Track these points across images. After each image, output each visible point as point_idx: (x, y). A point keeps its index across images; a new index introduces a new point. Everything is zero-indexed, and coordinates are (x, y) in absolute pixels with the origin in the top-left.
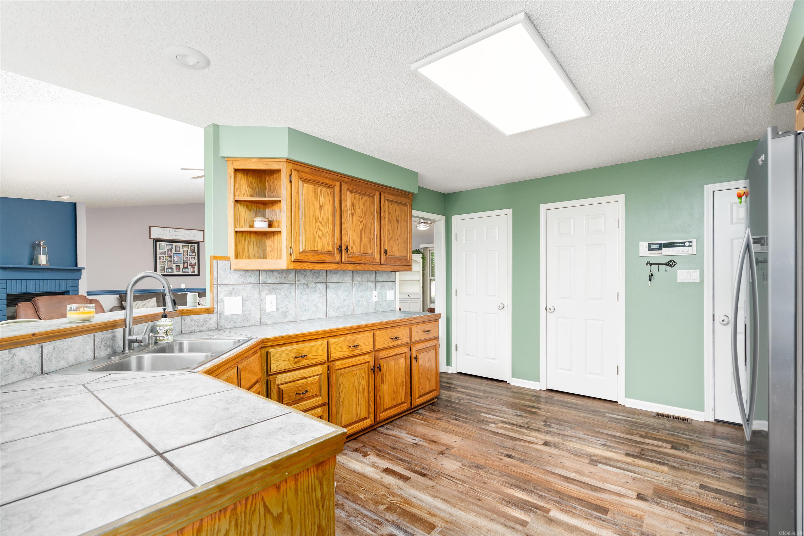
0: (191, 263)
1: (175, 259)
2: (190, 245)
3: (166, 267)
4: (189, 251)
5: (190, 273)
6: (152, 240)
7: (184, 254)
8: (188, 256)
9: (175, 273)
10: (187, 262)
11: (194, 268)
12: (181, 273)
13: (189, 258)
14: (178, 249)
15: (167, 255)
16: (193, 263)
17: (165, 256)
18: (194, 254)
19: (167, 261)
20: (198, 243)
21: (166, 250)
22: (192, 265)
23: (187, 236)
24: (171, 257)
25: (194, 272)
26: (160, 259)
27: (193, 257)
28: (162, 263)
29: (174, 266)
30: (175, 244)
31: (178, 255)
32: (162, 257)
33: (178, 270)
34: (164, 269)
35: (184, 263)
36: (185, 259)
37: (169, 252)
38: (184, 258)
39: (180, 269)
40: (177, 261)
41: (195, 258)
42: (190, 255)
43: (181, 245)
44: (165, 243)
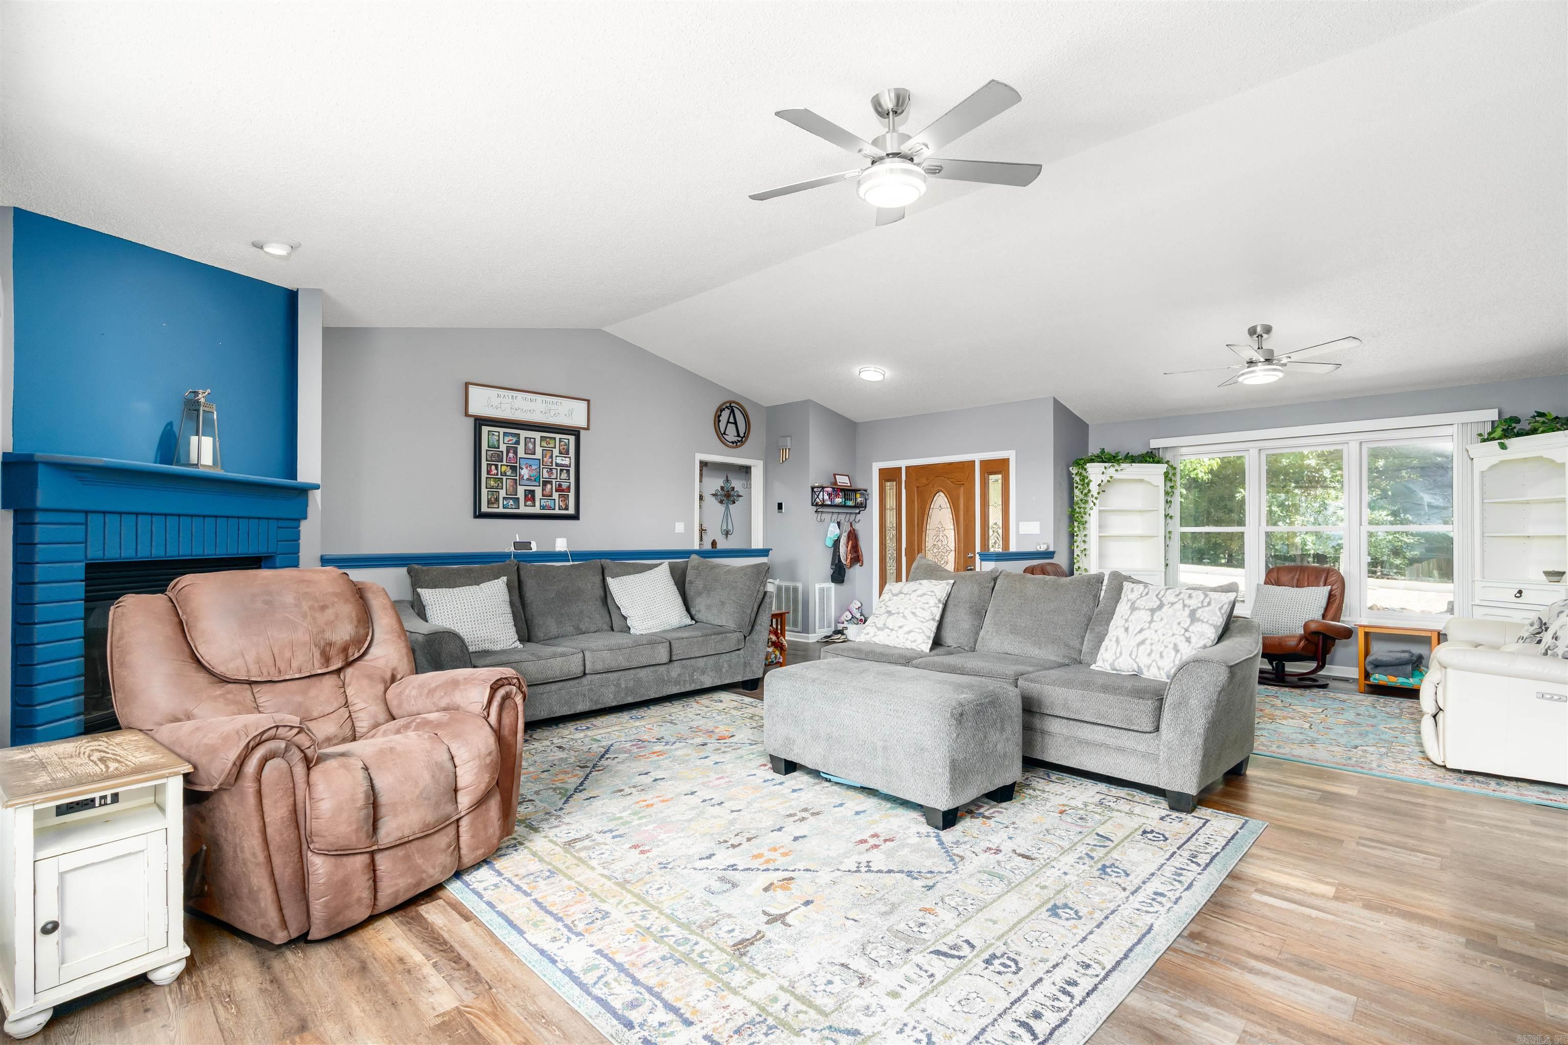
0: (560, 485)
1: (523, 472)
2: (558, 436)
3: (502, 493)
4: (556, 452)
5: (557, 511)
6: (472, 419)
7: (545, 459)
8: (554, 466)
9: (523, 509)
10: (551, 483)
11: (566, 498)
12: (536, 510)
13: (554, 471)
14: (531, 446)
15: (504, 463)
16: (565, 485)
17: (499, 464)
18: (567, 462)
19: (504, 478)
20: (575, 432)
21: (503, 448)
22: (563, 491)
23: (552, 413)
24: (514, 469)
25: (567, 509)
26: (489, 472)
27: (564, 469)
28: (492, 483)
29: (521, 491)
30: (524, 434)
31: (530, 462)
32: (493, 467)
33: (529, 503)
34: (497, 500)
35: (545, 483)
36: (546, 475)
37: (511, 455)
38: (545, 470)
39: (533, 499)
40: (528, 479)
41: (568, 471)
42: (557, 465)
43: (537, 435)
44: (502, 430)
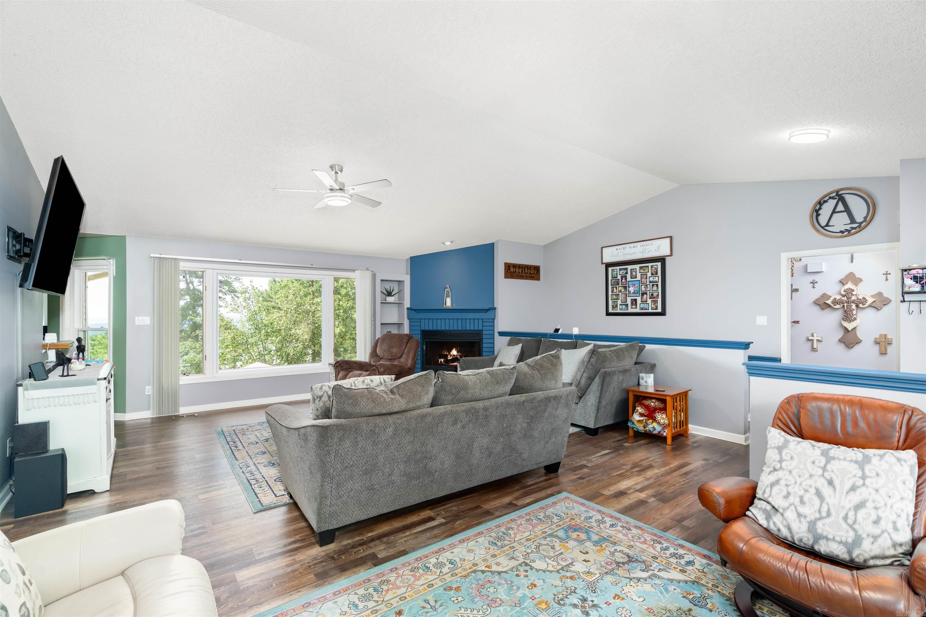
0: (652, 295)
1: (630, 289)
2: (650, 265)
3: (619, 302)
4: (649, 274)
5: (650, 311)
6: (604, 265)
7: (643, 280)
8: (648, 283)
9: (630, 310)
10: (646, 294)
11: (655, 302)
12: (638, 310)
13: (649, 286)
14: (634, 273)
15: (620, 285)
16: (655, 294)
17: (618, 286)
18: (656, 279)
19: (620, 294)
20: (662, 260)
21: (619, 277)
22: (654, 298)
23: (647, 251)
24: (625, 288)
25: (656, 309)
26: (612, 292)
27: (654, 284)
28: (614, 297)
29: (629, 300)
30: (630, 267)
31: (634, 283)
32: (615, 288)
33: (634, 306)
34: (617, 306)
35: (643, 294)
36: (643, 289)
37: (624, 280)
38: (643, 287)
40: (633, 293)
41: (657, 285)
42: (650, 282)
43: (637, 267)
44: (618, 268)
